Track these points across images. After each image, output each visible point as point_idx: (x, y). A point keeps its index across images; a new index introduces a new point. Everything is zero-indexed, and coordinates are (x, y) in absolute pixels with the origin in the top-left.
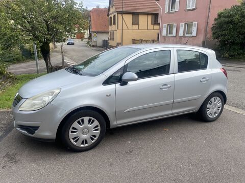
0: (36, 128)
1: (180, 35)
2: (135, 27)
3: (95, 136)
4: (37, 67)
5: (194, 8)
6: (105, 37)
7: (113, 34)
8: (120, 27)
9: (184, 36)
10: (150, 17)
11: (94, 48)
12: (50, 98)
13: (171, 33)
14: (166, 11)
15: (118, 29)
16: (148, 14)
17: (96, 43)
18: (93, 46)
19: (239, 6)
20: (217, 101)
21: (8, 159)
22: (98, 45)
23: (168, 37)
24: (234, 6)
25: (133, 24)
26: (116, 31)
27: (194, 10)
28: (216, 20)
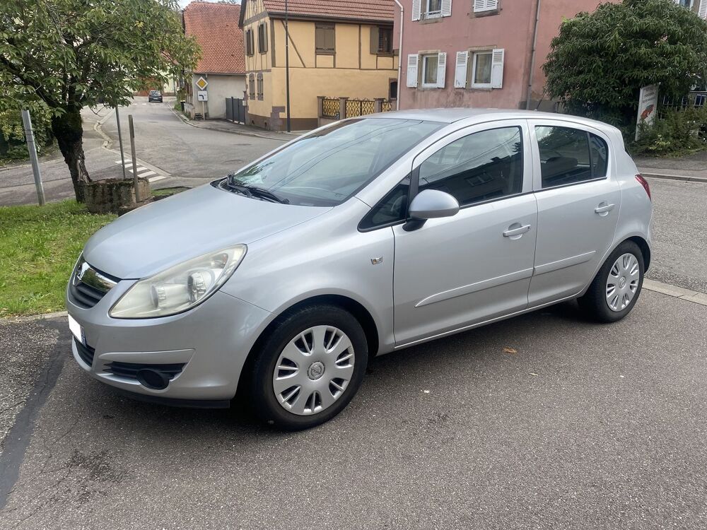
0: (175, 368)
1: (456, 86)
2: (325, 60)
3: (339, 381)
4: (37, 183)
5: (495, 8)
6: (235, 90)
7: (261, 81)
8: (280, 60)
9: (468, 89)
10: (366, 32)
11: (202, 124)
12: (217, 276)
13: (429, 79)
14: (416, 16)
15: (274, 65)
16: (359, 23)
17: (207, 108)
18: (198, 117)
19: (617, 7)
20: (629, 265)
21: (88, 472)
22: (212, 114)
23: (424, 90)
24: (602, 7)
25: (319, 51)
26: (269, 71)
27: (493, 13)
28: (556, 43)
